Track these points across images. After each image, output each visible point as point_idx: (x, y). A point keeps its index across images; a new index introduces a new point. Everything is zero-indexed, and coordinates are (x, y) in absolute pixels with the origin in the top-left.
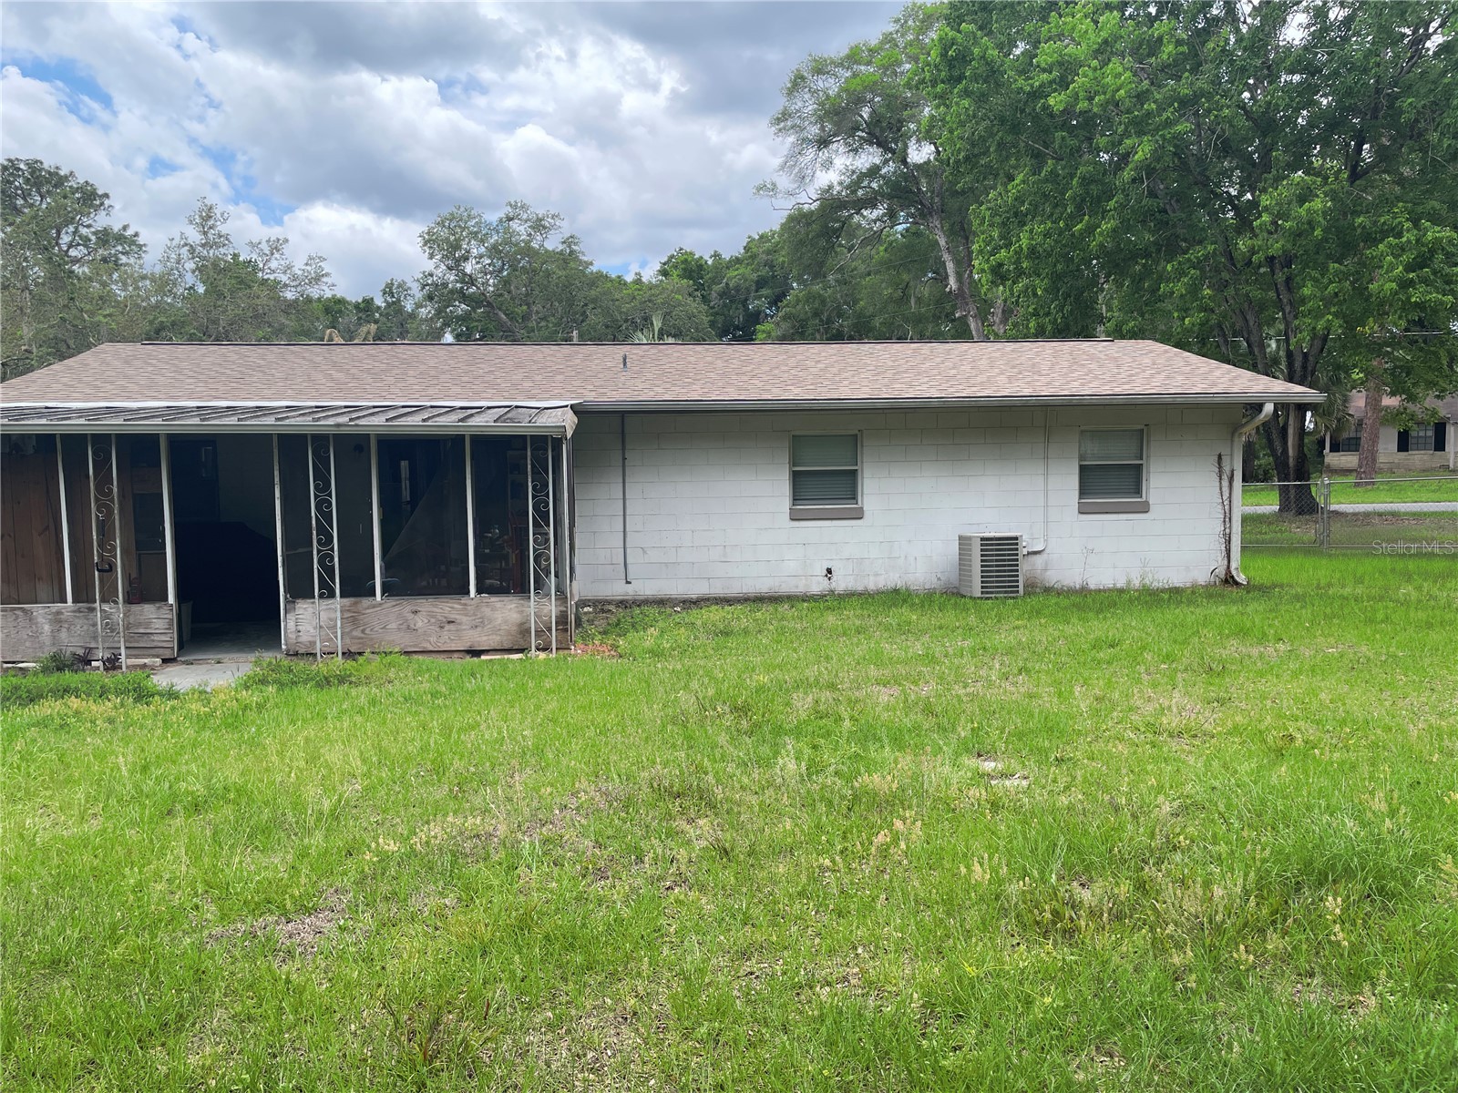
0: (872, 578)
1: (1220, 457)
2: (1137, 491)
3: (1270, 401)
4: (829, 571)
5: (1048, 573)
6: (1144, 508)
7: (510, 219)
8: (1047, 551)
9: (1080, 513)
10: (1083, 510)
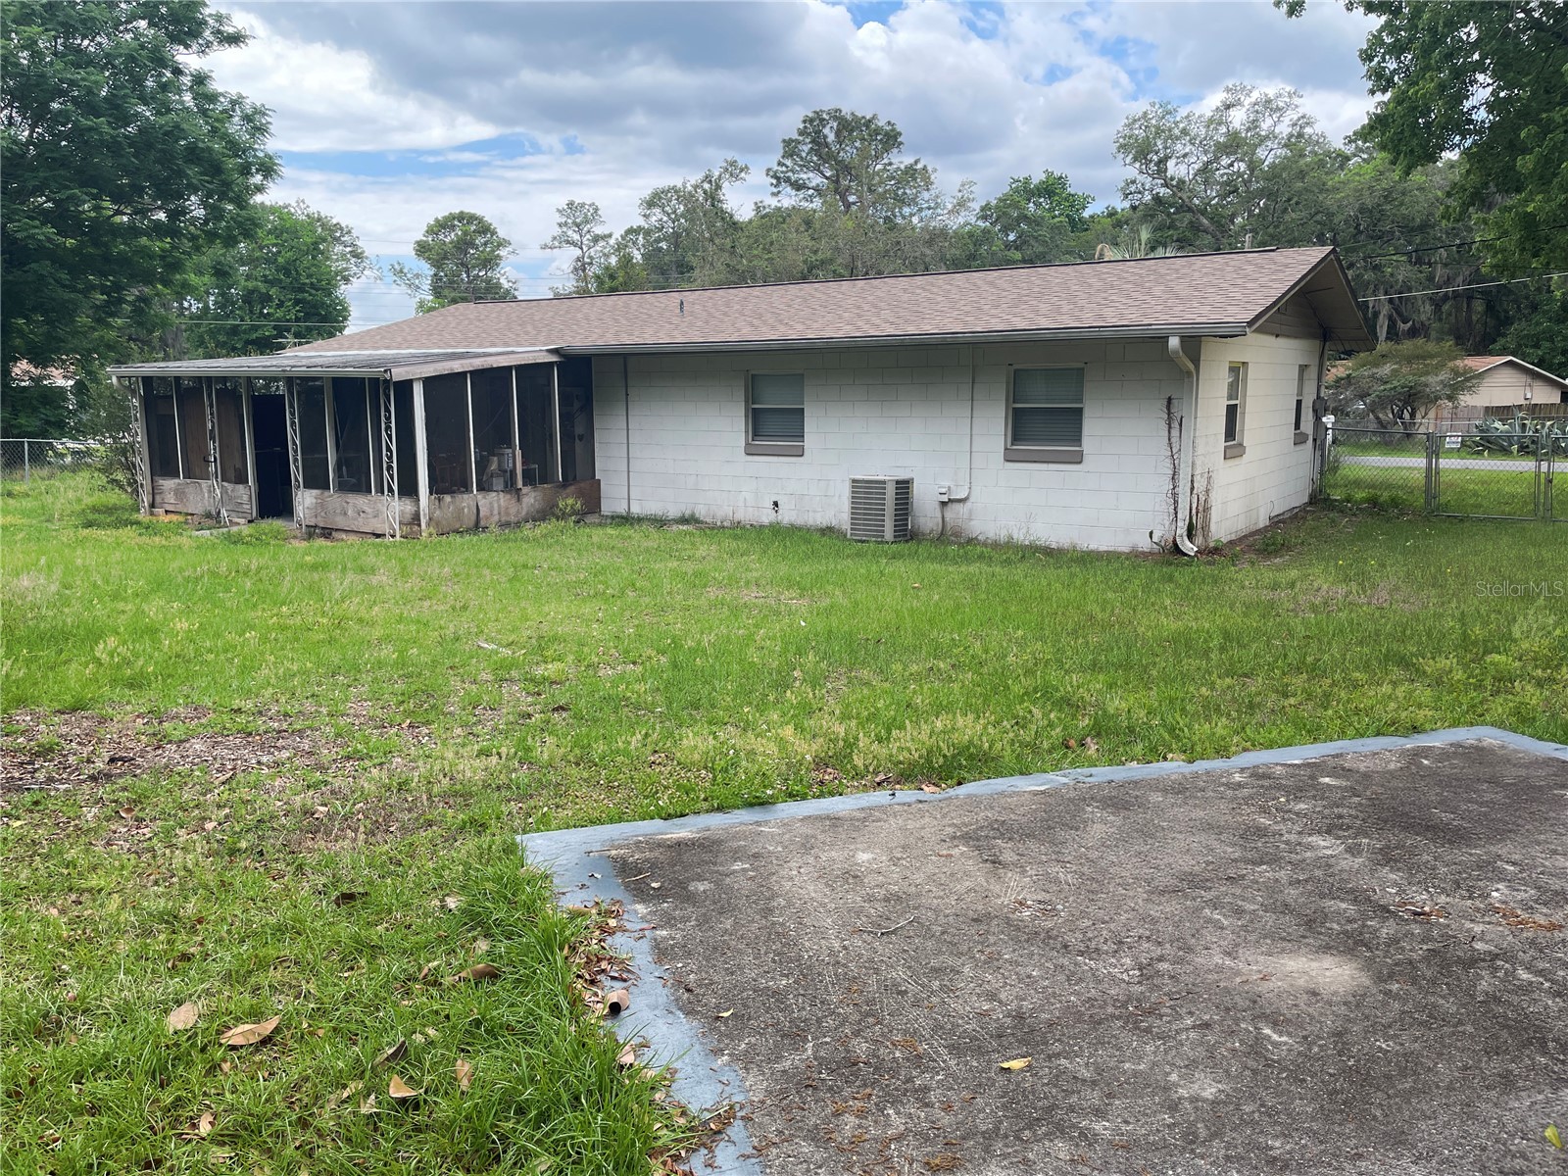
0: (811, 514)
1: (1170, 400)
2: (1076, 438)
3: (1174, 335)
4: (776, 504)
5: (972, 523)
6: (1077, 459)
7: (1228, 107)
8: (972, 499)
9: (1007, 460)
10: (1010, 457)
